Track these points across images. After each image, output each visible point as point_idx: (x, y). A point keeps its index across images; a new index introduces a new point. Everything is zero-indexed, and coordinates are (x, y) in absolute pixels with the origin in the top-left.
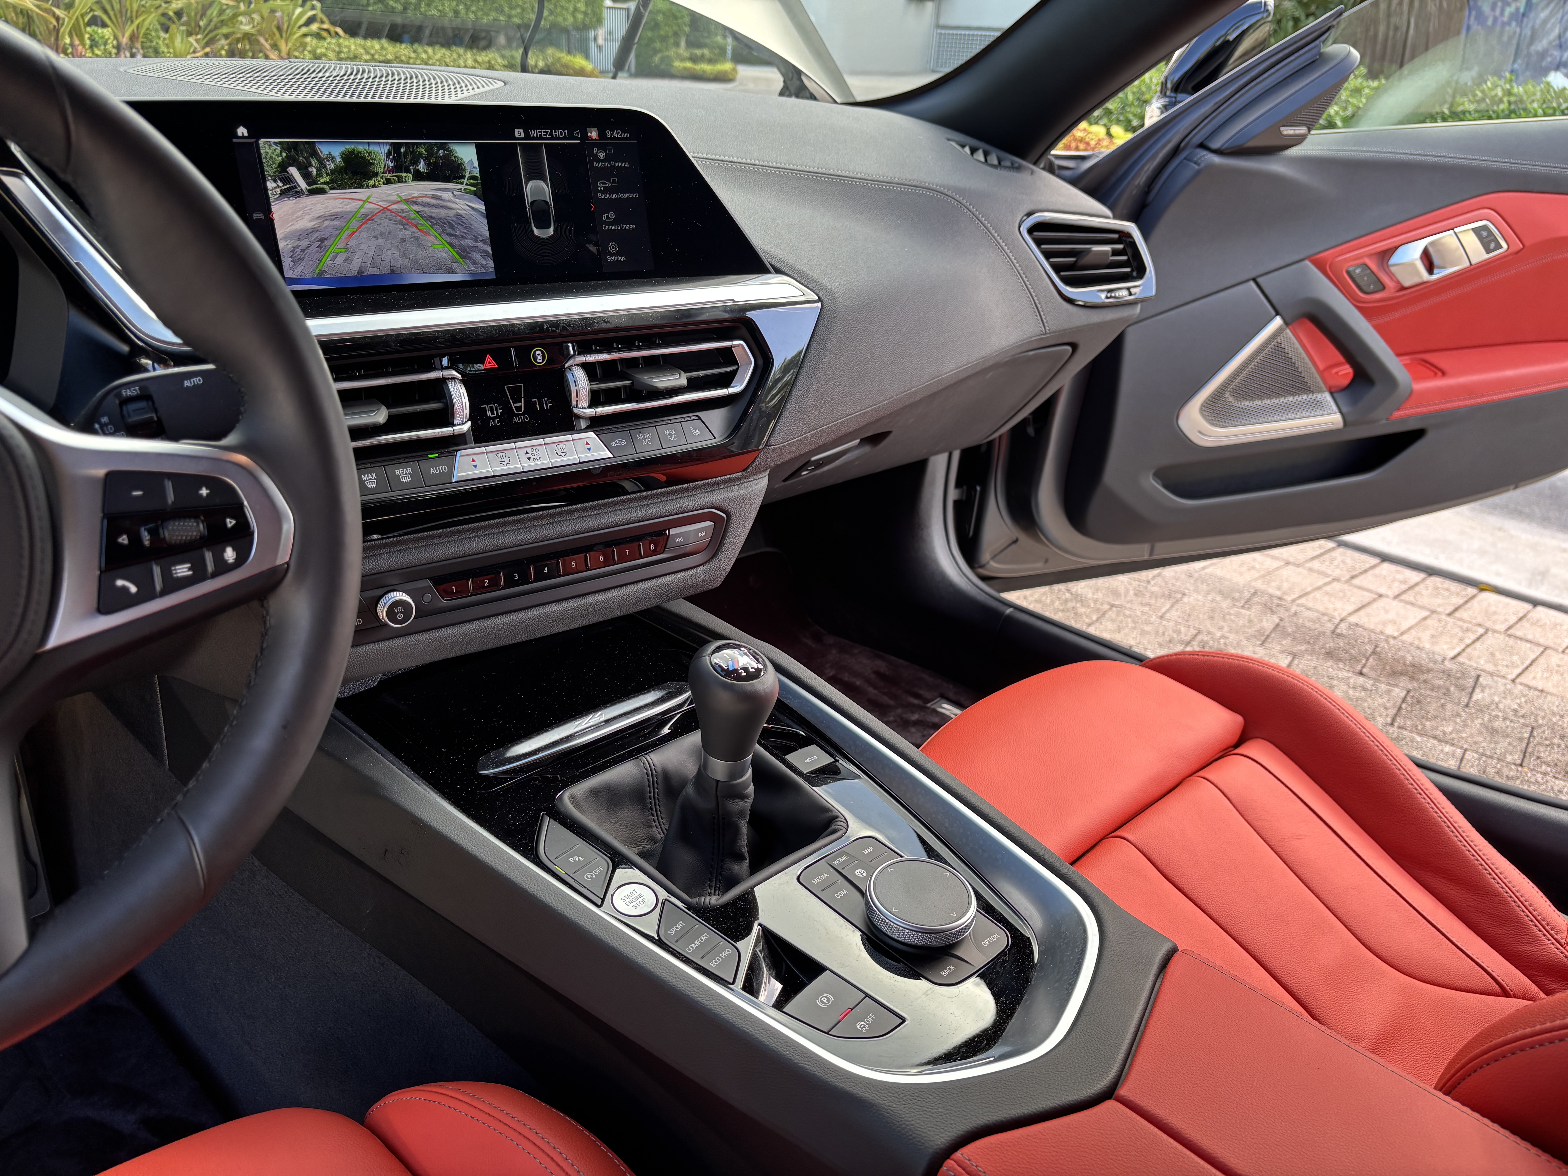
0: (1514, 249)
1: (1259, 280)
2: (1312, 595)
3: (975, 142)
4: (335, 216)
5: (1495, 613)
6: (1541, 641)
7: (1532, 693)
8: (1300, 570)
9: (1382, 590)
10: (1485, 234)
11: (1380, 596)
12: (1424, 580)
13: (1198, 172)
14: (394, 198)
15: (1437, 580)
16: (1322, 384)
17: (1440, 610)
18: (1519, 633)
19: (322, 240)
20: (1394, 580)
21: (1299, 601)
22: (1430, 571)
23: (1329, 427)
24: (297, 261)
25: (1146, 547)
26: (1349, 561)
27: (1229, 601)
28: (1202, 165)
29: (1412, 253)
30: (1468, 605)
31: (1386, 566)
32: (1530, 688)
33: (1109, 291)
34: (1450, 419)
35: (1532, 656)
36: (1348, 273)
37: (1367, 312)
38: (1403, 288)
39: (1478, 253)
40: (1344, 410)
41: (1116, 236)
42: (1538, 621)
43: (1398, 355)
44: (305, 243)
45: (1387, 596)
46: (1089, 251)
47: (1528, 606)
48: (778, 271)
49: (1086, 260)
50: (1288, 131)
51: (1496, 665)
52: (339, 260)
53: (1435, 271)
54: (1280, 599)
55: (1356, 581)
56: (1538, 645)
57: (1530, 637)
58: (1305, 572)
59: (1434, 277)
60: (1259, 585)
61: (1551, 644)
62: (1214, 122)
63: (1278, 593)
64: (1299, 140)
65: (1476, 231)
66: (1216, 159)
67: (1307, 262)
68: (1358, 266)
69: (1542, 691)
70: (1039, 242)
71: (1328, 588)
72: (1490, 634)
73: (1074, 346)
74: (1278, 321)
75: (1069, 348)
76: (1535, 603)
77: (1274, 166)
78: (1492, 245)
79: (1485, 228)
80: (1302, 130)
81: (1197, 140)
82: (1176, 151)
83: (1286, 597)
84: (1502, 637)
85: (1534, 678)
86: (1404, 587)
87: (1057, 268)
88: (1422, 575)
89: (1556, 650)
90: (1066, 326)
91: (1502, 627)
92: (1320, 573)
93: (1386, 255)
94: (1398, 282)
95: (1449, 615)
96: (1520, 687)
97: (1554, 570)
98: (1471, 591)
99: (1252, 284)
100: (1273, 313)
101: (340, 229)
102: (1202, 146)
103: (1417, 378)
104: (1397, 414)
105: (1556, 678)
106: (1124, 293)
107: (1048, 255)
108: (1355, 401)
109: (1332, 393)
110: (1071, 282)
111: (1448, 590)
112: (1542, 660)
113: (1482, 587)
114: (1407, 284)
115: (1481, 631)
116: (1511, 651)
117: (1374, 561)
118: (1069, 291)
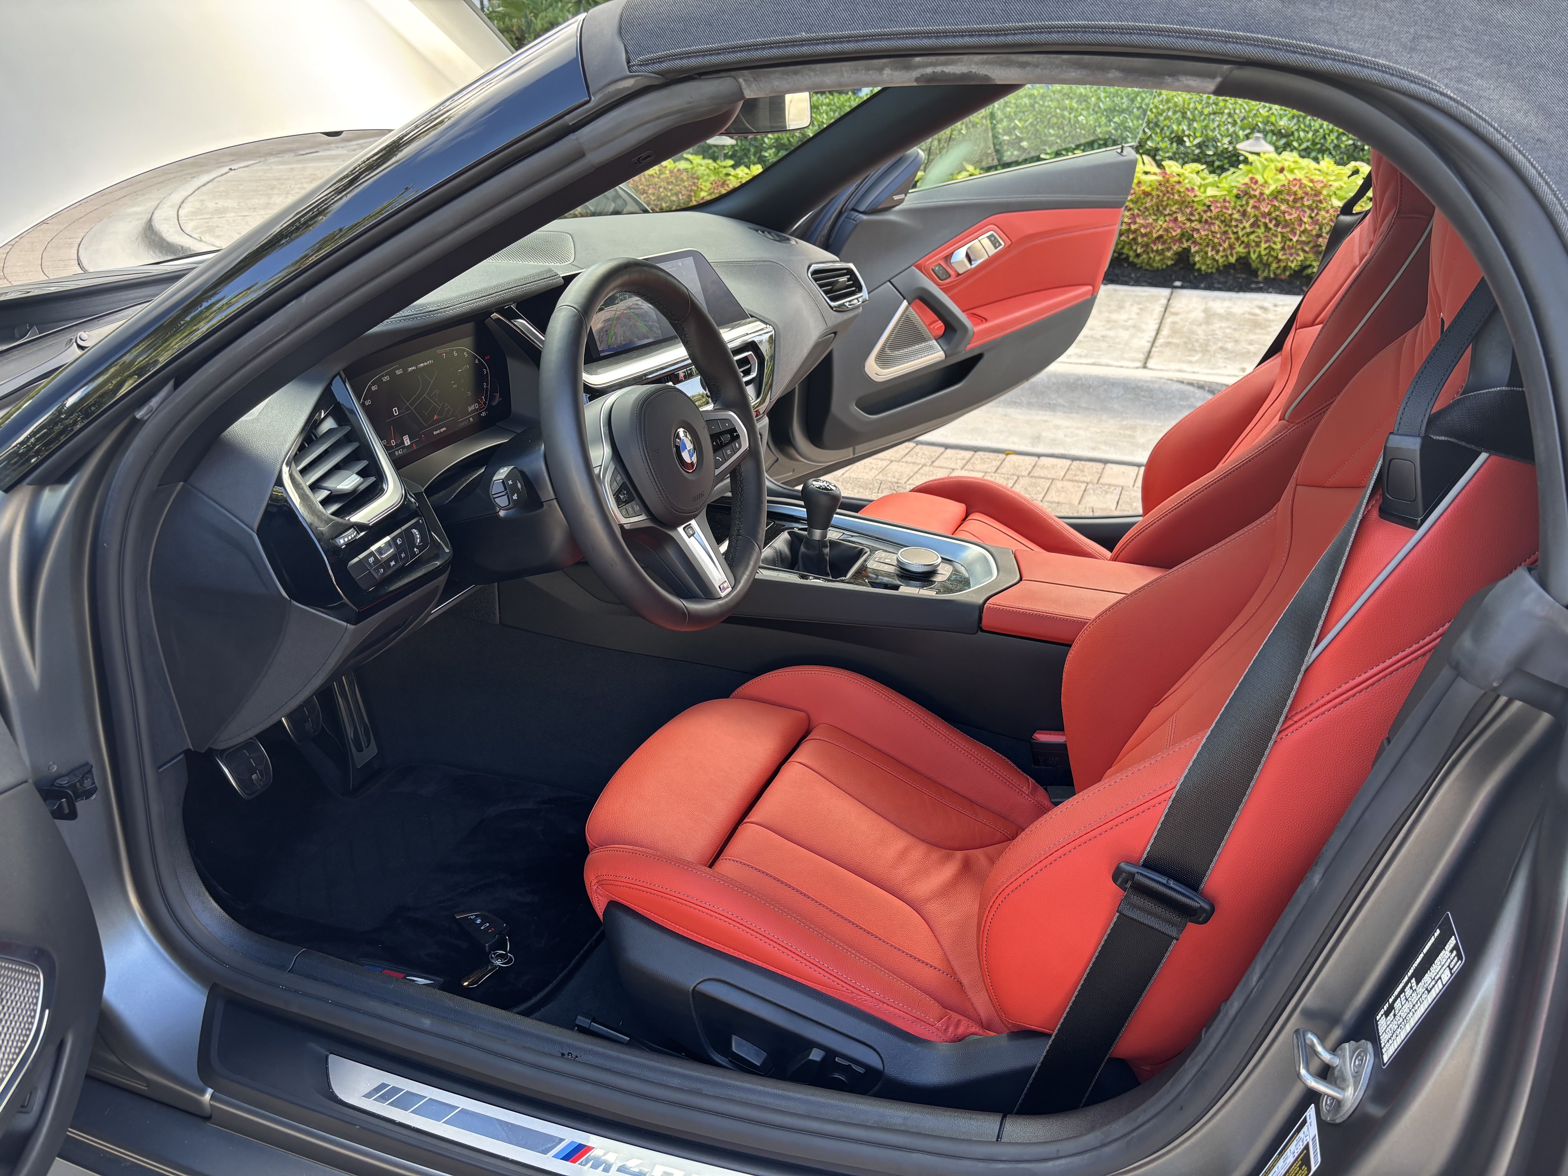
0: (1007, 246)
1: (892, 281)
2: (915, 477)
3: (763, 228)
4: (608, 320)
5: (1019, 466)
6: (1049, 476)
7: (1054, 505)
8: (901, 464)
9: (953, 466)
10: (993, 239)
11: (953, 470)
12: (973, 455)
13: (856, 225)
14: (625, 308)
15: (980, 454)
16: (931, 336)
17: (989, 470)
18: (1036, 475)
19: (607, 331)
20: (957, 460)
21: (908, 483)
22: (976, 449)
23: (939, 359)
24: (601, 342)
25: (851, 449)
26: (927, 453)
27: (868, 490)
28: (858, 221)
29: (960, 254)
30: (1003, 465)
31: (949, 451)
32: (1051, 503)
33: (850, 301)
34: (995, 345)
35: (1047, 486)
36: (932, 270)
37: (946, 290)
38: (959, 275)
39: (992, 251)
40: (945, 348)
41: (845, 271)
42: (1044, 465)
43: (963, 311)
44: (602, 334)
45: (957, 469)
46: (837, 281)
47: (1035, 459)
48: (752, 316)
49: (837, 286)
50: (896, 198)
51: (1030, 495)
52: (613, 339)
53: (973, 263)
54: (897, 483)
55: (936, 464)
56: (1048, 479)
57: (1042, 475)
58: (904, 464)
59: (973, 266)
60: (880, 477)
61: (1055, 477)
62: (858, 195)
63: (895, 480)
64: (901, 201)
65: (989, 237)
66: (865, 217)
67: (913, 267)
68: (936, 266)
69: (1058, 503)
70: (816, 280)
71: (922, 471)
72: (1020, 478)
73: (835, 333)
74: (905, 303)
75: (833, 335)
76: (1039, 456)
77: (890, 217)
78: (997, 244)
79: (992, 235)
80: (902, 196)
81: (850, 206)
82: (840, 214)
83: (900, 481)
84: (1027, 478)
85: (1052, 497)
86: (964, 462)
87: (826, 292)
88: (972, 453)
89: (1058, 480)
90: (835, 323)
91: (1025, 473)
92: (914, 463)
93: (948, 258)
94: (956, 271)
95: (995, 472)
96: (1046, 503)
97: (1044, 434)
98: (1002, 456)
99: (888, 283)
100: (902, 298)
101: (611, 325)
102: (854, 210)
103: (976, 324)
104: (969, 346)
105: (1063, 494)
106: (856, 301)
107: (821, 286)
108: (949, 342)
109: (936, 340)
110: (833, 299)
111: (989, 458)
112: (1053, 487)
113: (1007, 452)
114: (960, 272)
115: (1015, 478)
116: (1035, 485)
117: (942, 449)
118: (832, 304)
